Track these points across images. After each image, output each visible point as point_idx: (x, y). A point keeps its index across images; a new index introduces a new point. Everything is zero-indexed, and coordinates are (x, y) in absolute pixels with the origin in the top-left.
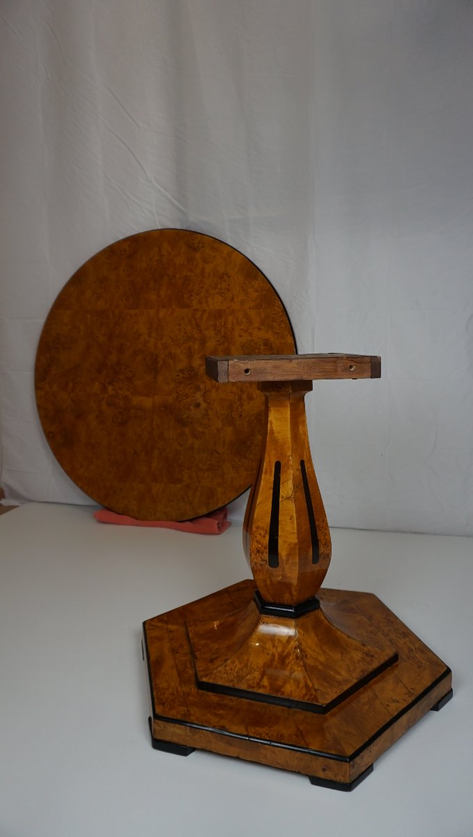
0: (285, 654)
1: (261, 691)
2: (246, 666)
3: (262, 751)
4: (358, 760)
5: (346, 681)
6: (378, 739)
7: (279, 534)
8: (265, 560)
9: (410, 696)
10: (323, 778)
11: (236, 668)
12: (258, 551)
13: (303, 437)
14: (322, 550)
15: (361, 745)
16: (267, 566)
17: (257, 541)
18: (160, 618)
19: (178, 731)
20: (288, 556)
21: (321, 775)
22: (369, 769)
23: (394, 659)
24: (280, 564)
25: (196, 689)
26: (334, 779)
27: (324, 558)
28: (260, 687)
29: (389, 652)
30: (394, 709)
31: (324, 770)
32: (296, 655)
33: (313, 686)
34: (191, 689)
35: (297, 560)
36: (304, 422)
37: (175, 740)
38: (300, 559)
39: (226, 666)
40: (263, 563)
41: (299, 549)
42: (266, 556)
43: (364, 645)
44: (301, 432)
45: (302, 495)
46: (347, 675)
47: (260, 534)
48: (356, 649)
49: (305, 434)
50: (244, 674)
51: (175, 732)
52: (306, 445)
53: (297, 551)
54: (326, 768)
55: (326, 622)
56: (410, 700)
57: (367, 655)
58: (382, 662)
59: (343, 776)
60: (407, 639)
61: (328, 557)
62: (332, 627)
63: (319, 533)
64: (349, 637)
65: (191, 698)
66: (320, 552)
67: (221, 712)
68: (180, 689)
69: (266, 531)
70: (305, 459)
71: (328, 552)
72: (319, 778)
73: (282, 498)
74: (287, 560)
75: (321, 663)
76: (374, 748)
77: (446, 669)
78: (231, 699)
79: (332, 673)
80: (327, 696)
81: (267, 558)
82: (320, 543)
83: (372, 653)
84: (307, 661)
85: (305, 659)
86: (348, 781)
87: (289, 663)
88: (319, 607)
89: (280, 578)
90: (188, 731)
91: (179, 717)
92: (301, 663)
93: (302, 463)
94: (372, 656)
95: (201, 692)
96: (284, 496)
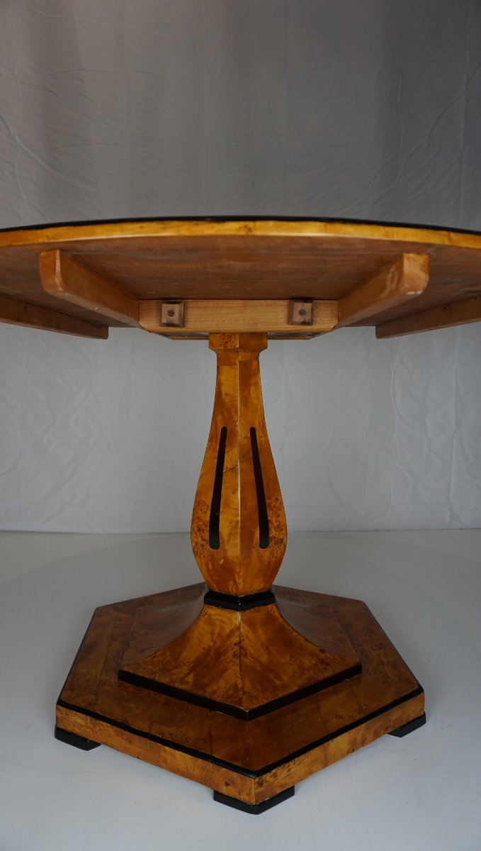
0: (222, 650)
1: (184, 687)
2: (176, 659)
3: (163, 753)
4: (268, 777)
5: (284, 687)
6: (301, 757)
7: (221, 510)
8: (206, 540)
9: (359, 713)
10: (226, 794)
11: (165, 661)
12: (199, 529)
13: (255, 401)
14: (273, 533)
15: (276, 760)
16: (208, 547)
17: (198, 518)
18: (115, 607)
19: (80, 721)
20: (229, 535)
21: (224, 790)
22: (289, 793)
23: (356, 670)
24: (221, 546)
25: (117, 679)
26: (238, 797)
27: (276, 543)
28: (182, 683)
29: (351, 662)
30: (335, 723)
31: (227, 784)
32: (234, 652)
33: (243, 687)
34: (111, 678)
35: (238, 541)
36: (257, 384)
37: (77, 731)
38: (241, 540)
39: (154, 657)
40: (204, 543)
41: (242, 528)
42: (207, 535)
43: (322, 651)
44: (253, 395)
45: (250, 467)
46: (289, 681)
47: (201, 510)
48: (311, 654)
49: (259, 398)
50: (170, 668)
51: (78, 722)
52: (259, 412)
53: (239, 531)
54: (228, 781)
55: (281, 620)
56: (358, 717)
57: (322, 662)
58: (338, 671)
59: (248, 795)
60: (382, 651)
61: (281, 542)
62: (287, 626)
63: (269, 513)
64: (306, 640)
65: (106, 687)
66: (270, 536)
67: (132, 705)
68: (99, 676)
69: (208, 506)
70: (257, 427)
71: (282, 536)
72: (222, 794)
73: (227, 468)
74: (229, 540)
75: (261, 664)
76: (296, 766)
77: (416, 688)
78: (149, 693)
79: (272, 677)
80: (254, 701)
81: (207, 538)
82: (270, 526)
83: (329, 661)
84: (245, 660)
85: (243, 658)
86: (253, 802)
87: (224, 660)
88: (274, 602)
89: (222, 561)
90: (89, 721)
91: (83, 705)
92: (238, 662)
93: (253, 431)
94: (328, 664)
95: (121, 682)
96: (229, 466)
